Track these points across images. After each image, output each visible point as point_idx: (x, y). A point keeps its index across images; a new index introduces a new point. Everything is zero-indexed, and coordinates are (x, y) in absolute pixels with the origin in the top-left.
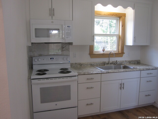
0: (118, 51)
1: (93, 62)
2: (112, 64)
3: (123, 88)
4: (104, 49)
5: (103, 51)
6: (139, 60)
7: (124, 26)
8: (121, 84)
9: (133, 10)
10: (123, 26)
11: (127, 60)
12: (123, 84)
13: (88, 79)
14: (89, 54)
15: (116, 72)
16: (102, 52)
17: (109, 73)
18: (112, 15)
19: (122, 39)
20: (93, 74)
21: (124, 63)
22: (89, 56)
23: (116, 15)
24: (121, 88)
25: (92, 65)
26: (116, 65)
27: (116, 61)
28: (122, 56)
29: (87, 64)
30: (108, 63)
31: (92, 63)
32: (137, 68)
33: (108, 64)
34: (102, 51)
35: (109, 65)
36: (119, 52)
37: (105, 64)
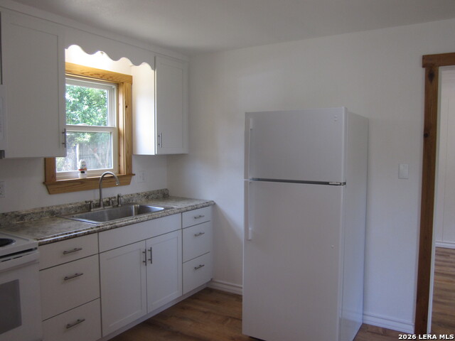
0: (117, 171)
1: (57, 206)
2: (109, 205)
3: (151, 260)
4: (84, 167)
5: (82, 172)
6: (166, 189)
7: (129, 106)
8: (145, 252)
9: (153, 71)
10: (126, 107)
11: (140, 191)
12: (151, 250)
13: (65, 253)
14: (44, 183)
15: (133, 223)
16: (79, 176)
17: (117, 227)
18: (101, 78)
19: (126, 138)
20: (80, 236)
21: (134, 199)
22: (43, 189)
23: (111, 77)
24: (145, 262)
25: (55, 214)
26: (117, 206)
27: (119, 196)
28: (128, 183)
29: (40, 213)
30: (100, 204)
31: (54, 209)
32: (173, 208)
33: (98, 205)
34: (79, 174)
35: (102, 208)
36: (119, 172)
37: (91, 208)
